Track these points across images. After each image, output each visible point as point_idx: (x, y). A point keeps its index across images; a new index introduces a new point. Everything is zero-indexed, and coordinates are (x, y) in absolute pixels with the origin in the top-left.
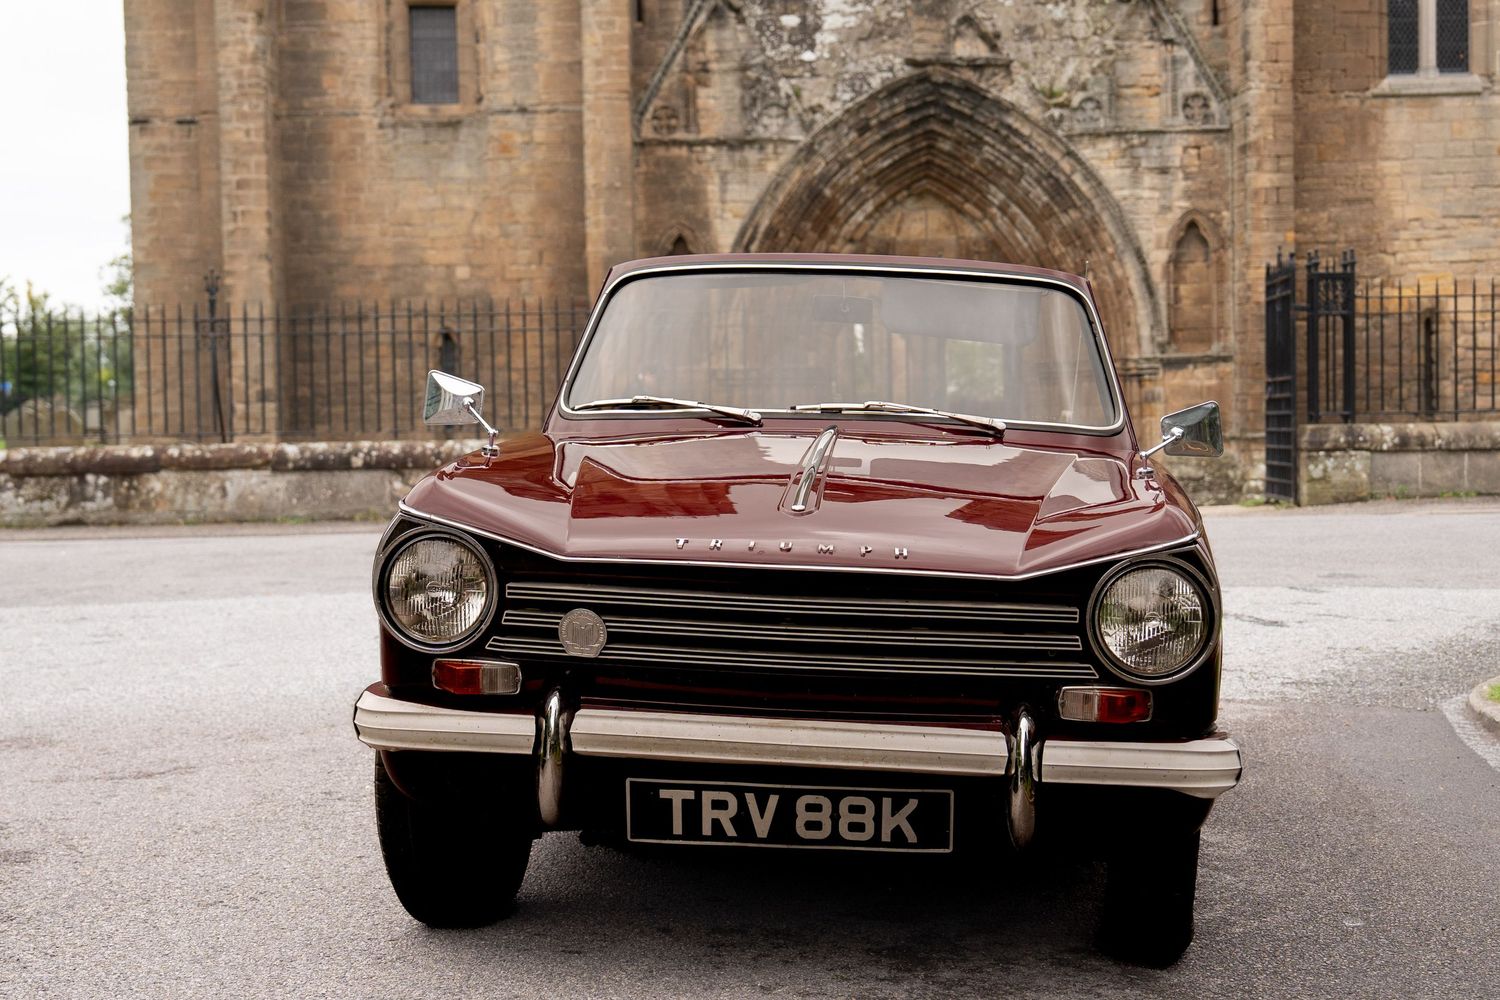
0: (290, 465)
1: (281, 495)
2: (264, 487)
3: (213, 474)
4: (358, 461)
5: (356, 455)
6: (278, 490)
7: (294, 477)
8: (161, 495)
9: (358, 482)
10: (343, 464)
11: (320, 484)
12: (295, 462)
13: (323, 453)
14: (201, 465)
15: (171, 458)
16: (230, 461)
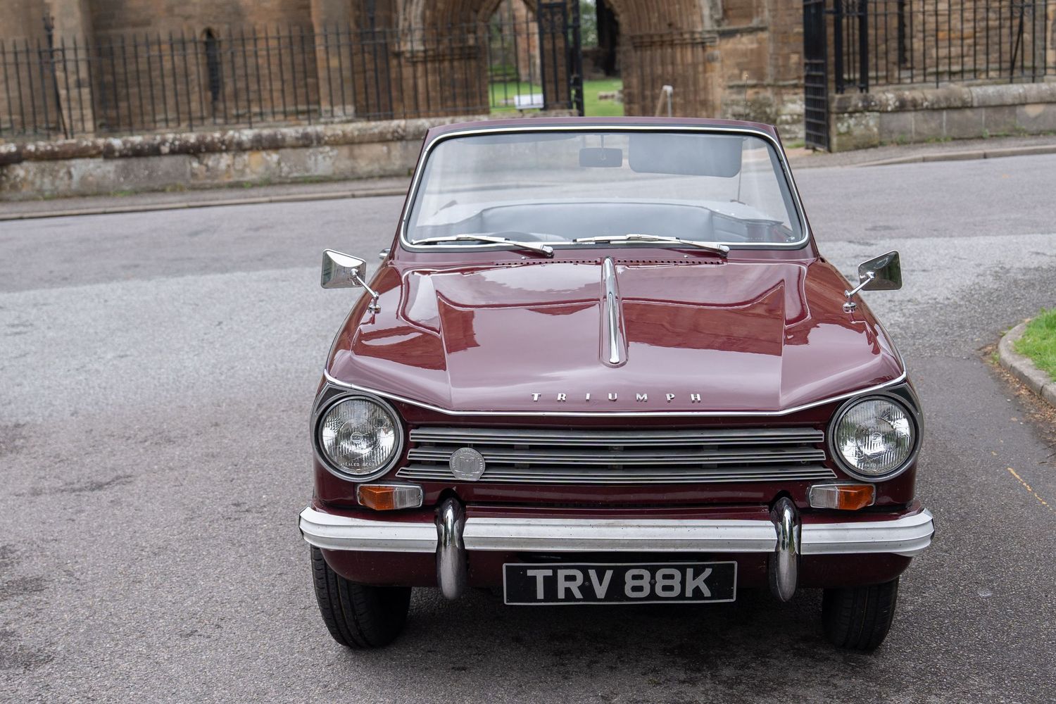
0: (117, 154)
1: (112, 176)
2: (98, 170)
3: (61, 162)
4: (165, 149)
5: (164, 145)
6: (109, 172)
7: (120, 162)
8: (24, 179)
9: (165, 164)
10: (155, 151)
11: (140, 166)
12: (120, 151)
13: (140, 144)
14: (52, 156)
15: (30, 152)
16: (74, 153)
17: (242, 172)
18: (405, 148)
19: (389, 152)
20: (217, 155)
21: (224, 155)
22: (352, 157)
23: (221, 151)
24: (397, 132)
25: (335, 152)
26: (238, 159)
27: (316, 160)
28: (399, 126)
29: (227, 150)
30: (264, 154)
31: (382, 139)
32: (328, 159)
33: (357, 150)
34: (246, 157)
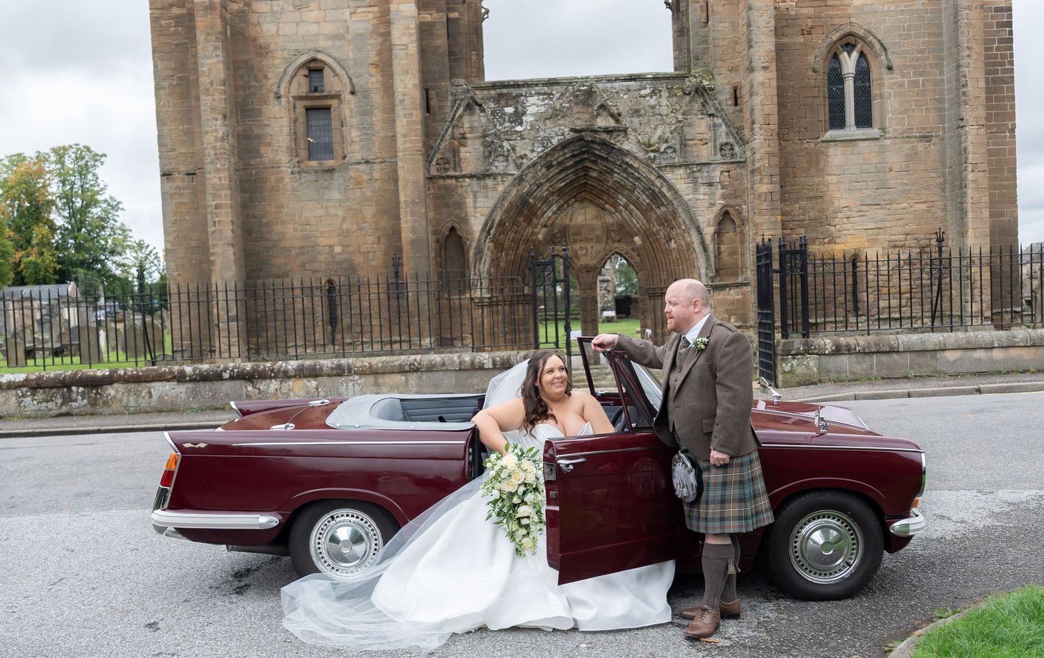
0: (188, 378)
1: (183, 396)
2: (173, 391)
3: (143, 384)
4: (226, 375)
5: (225, 372)
6: (181, 393)
7: (190, 385)
8: (114, 397)
9: (226, 387)
10: (218, 377)
11: (205, 388)
12: (190, 376)
13: (206, 371)
14: (137, 379)
15: (120, 375)
16: (153, 377)
17: (288, 394)
18: (420, 378)
19: (407, 381)
20: (268, 381)
21: (273, 381)
23: (271, 378)
24: (414, 365)
25: (363, 380)
26: (284, 384)
27: (347, 386)
28: (415, 360)
29: (275, 377)
30: (305, 381)
31: (401, 370)
32: (357, 386)
33: (381, 379)
34: (291, 383)
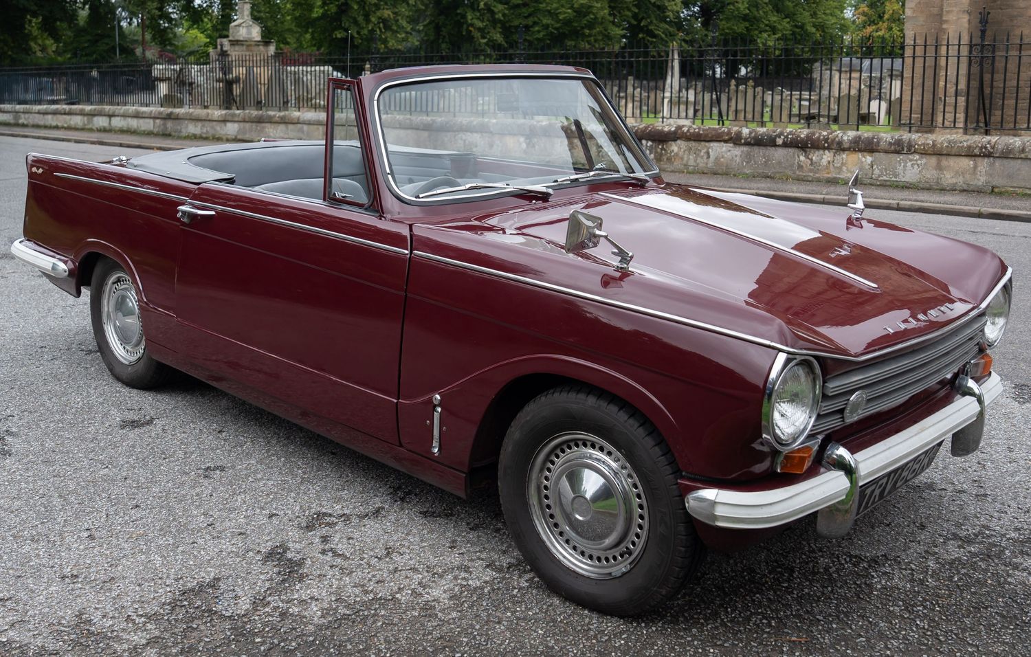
0: (743, 141)
1: (738, 159)
2: (729, 154)
3: (703, 143)
4: (780, 141)
5: (780, 137)
6: (736, 156)
7: (745, 149)
8: (677, 154)
9: (779, 154)
10: (769, 142)
11: (759, 152)
12: (746, 139)
13: (761, 135)
14: (697, 138)
15: (683, 132)
16: (712, 137)
17: (840, 169)
18: (992, 165)
19: (975, 167)
20: (821, 152)
21: (827, 152)
22: (939, 167)
23: (824, 148)
24: (986, 148)
25: (924, 161)
26: (838, 157)
27: (905, 166)
28: (989, 142)
29: (829, 148)
30: (860, 155)
31: (970, 154)
32: (916, 166)
33: (945, 162)
34: (844, 156)
